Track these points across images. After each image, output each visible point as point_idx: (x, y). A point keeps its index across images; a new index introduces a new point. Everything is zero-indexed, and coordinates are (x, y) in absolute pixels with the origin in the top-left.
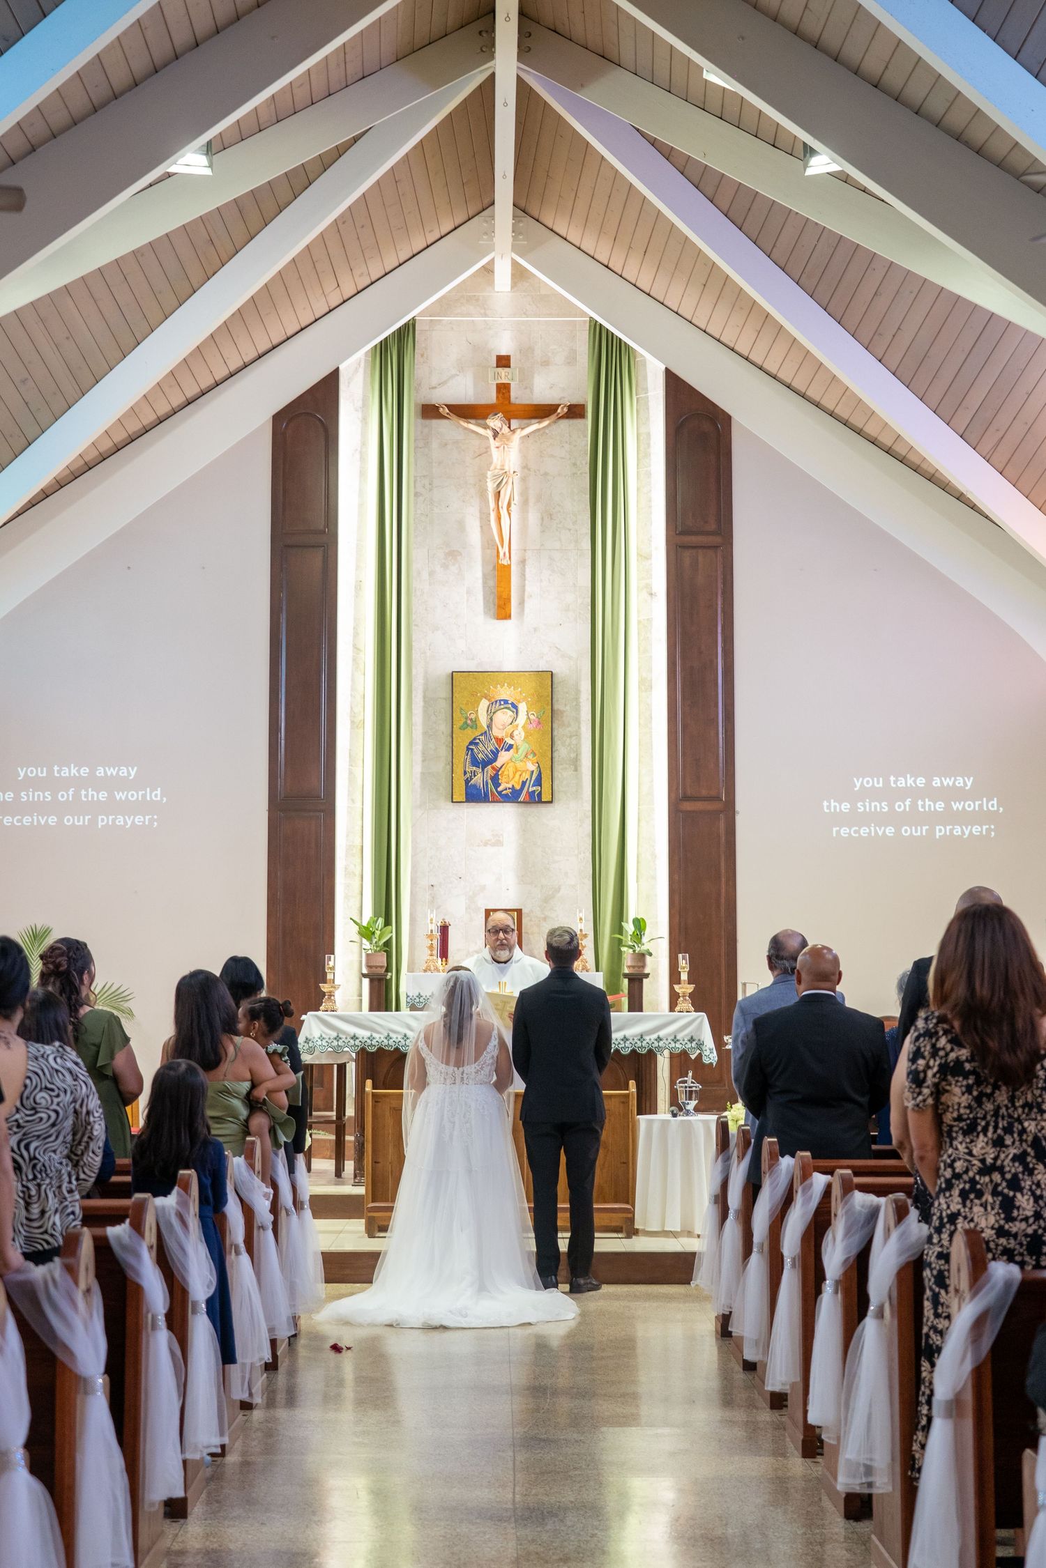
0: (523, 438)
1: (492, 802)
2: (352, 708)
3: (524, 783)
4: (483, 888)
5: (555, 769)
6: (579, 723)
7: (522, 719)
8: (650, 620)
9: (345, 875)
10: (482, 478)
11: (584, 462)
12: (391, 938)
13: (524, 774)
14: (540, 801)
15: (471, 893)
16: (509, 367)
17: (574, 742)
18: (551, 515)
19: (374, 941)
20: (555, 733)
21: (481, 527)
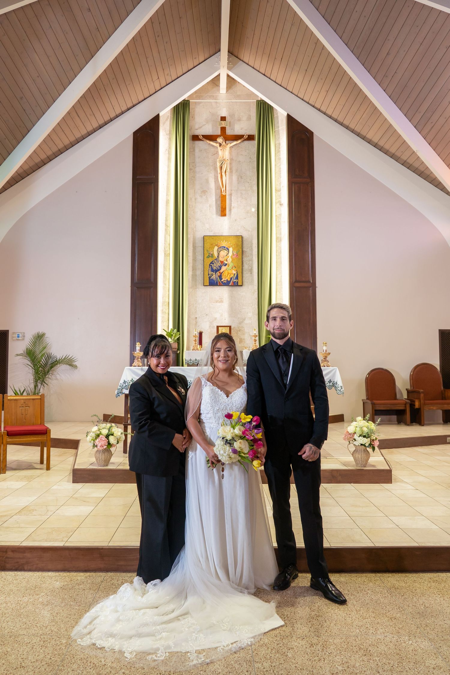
0: (231, 147)
1: (220, 285)
2: (165, 248)
3: (231, 278)
4: (216, 319)
5: (243, 273)
6: (253, 256)
7: (230, 254)
8: (280, 215)
9: (162, 313)
10: (215, 163)
11: (254, 157)
12: (180, 336)
13: (231, 275)
14: (238, 285)
15: (211, 321)
16: (226, 121)
17: (251, 263)
18: (241, 177)
19: (173, 338)
20: (243, 260)
21: (215, 182)
